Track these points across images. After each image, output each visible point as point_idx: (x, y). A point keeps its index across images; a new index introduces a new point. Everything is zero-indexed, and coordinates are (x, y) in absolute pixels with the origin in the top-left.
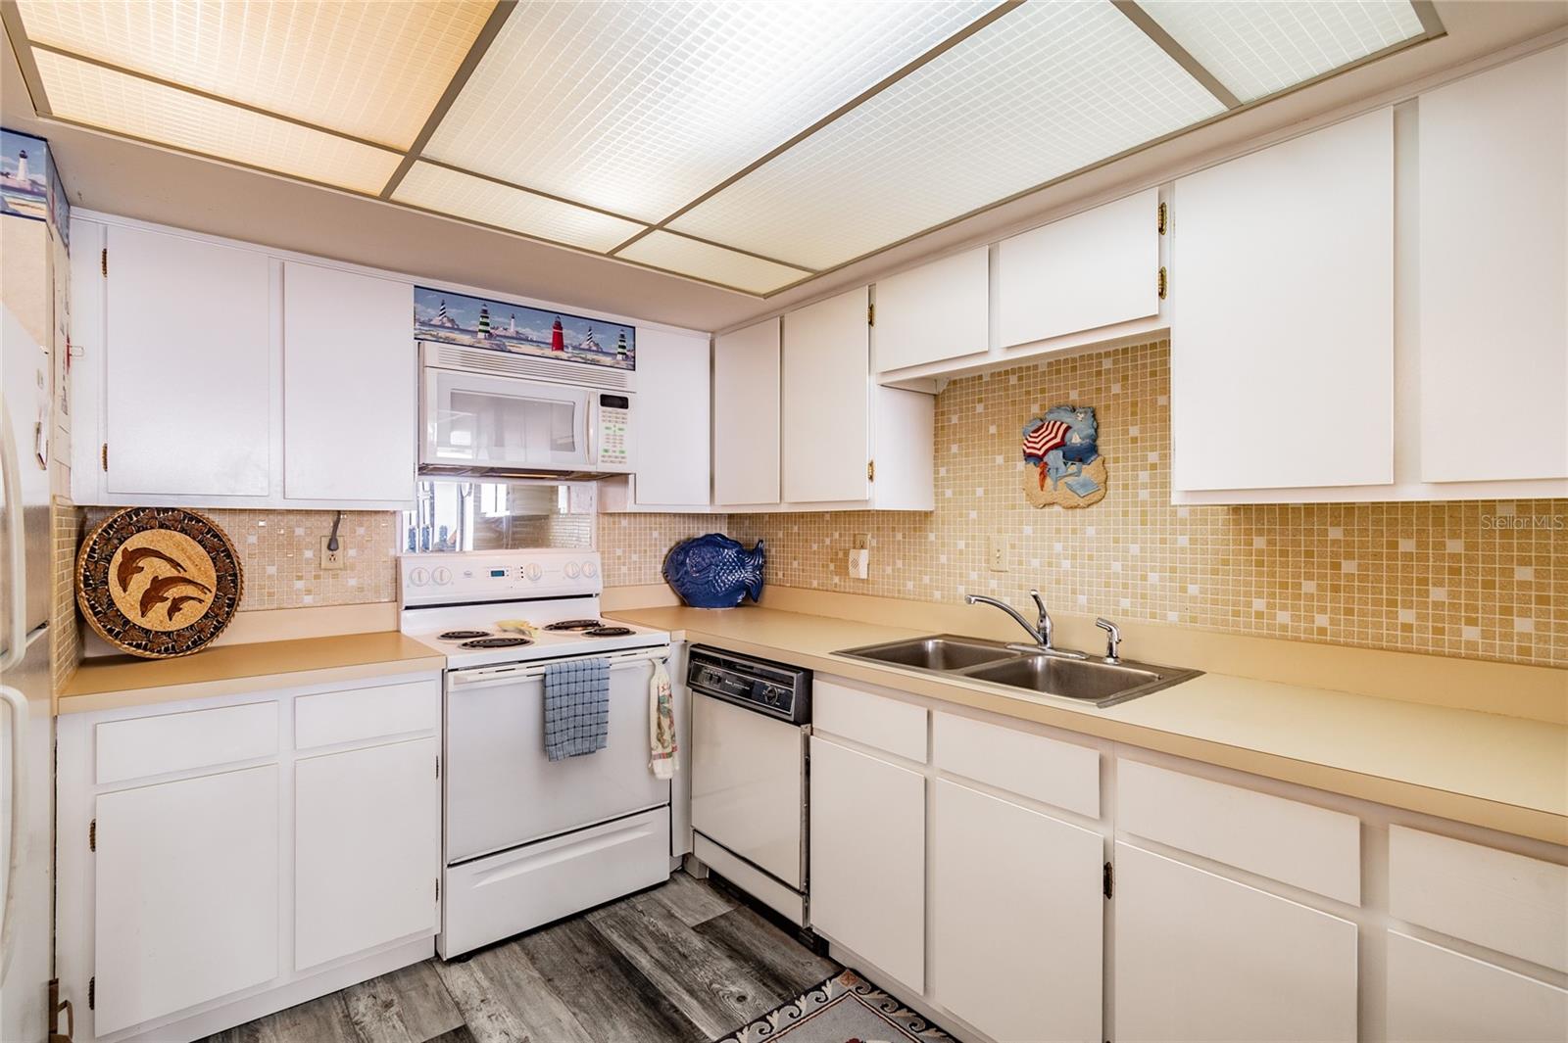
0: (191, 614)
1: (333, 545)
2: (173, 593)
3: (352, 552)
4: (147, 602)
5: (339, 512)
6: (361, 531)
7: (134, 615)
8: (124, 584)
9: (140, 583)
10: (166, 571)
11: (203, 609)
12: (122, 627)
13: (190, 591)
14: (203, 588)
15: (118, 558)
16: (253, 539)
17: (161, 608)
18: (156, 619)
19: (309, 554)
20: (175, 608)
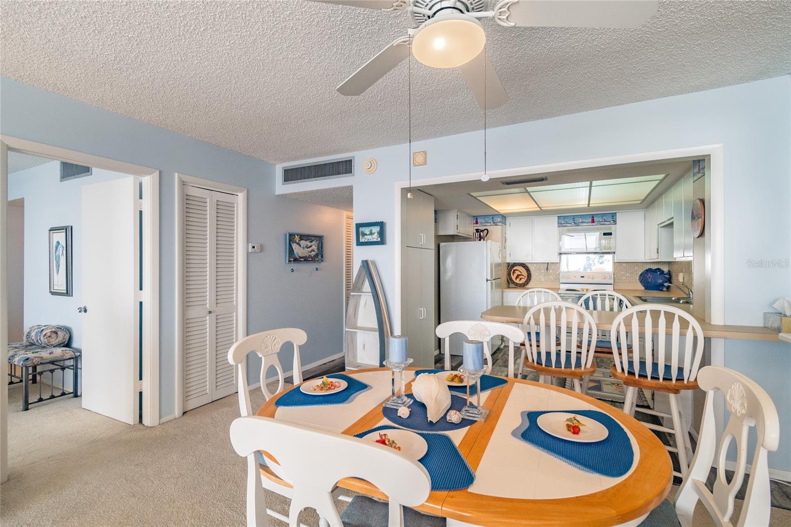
0: (523, 281)
1: (547, 269)
2: (520, 277)
3: (551, 271)
4: (517, 277)
5: (548, 263)
6: (553, 267)
7: (514, 280)
8: (513, 275)
9: (515, 275)
10: (519, 273)
11: (525, 280)
12: (513, 282)
13: (523, 277)
14: (525, 277)
15: (512, 271)
16: (533, 268)
17: (518, 279)
18: (517, 281)
19: (543, 271)
20: (520, 280)
